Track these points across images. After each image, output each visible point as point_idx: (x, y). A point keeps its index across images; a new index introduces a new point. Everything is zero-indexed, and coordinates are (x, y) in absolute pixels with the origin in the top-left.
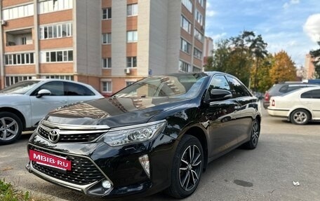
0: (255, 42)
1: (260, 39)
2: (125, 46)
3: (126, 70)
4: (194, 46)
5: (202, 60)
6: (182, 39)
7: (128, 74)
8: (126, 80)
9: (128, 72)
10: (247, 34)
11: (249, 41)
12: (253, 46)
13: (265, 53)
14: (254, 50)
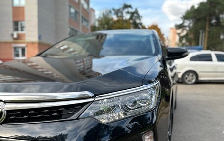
0: (132, 14)
1: (136, 12)
2: (10, 10)
3: (12, 35)
4: (81, 14)
5: (89, 27)
6: (70, 7)
7: (15, 39)
8: (14, 45)
9: (15, 36)
10: (126, 6)
11: (128, 13)
12: (131, 18)
13: (141, 24)
14: (131, 21)
